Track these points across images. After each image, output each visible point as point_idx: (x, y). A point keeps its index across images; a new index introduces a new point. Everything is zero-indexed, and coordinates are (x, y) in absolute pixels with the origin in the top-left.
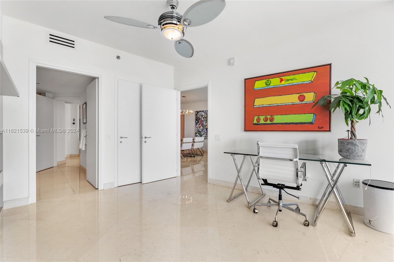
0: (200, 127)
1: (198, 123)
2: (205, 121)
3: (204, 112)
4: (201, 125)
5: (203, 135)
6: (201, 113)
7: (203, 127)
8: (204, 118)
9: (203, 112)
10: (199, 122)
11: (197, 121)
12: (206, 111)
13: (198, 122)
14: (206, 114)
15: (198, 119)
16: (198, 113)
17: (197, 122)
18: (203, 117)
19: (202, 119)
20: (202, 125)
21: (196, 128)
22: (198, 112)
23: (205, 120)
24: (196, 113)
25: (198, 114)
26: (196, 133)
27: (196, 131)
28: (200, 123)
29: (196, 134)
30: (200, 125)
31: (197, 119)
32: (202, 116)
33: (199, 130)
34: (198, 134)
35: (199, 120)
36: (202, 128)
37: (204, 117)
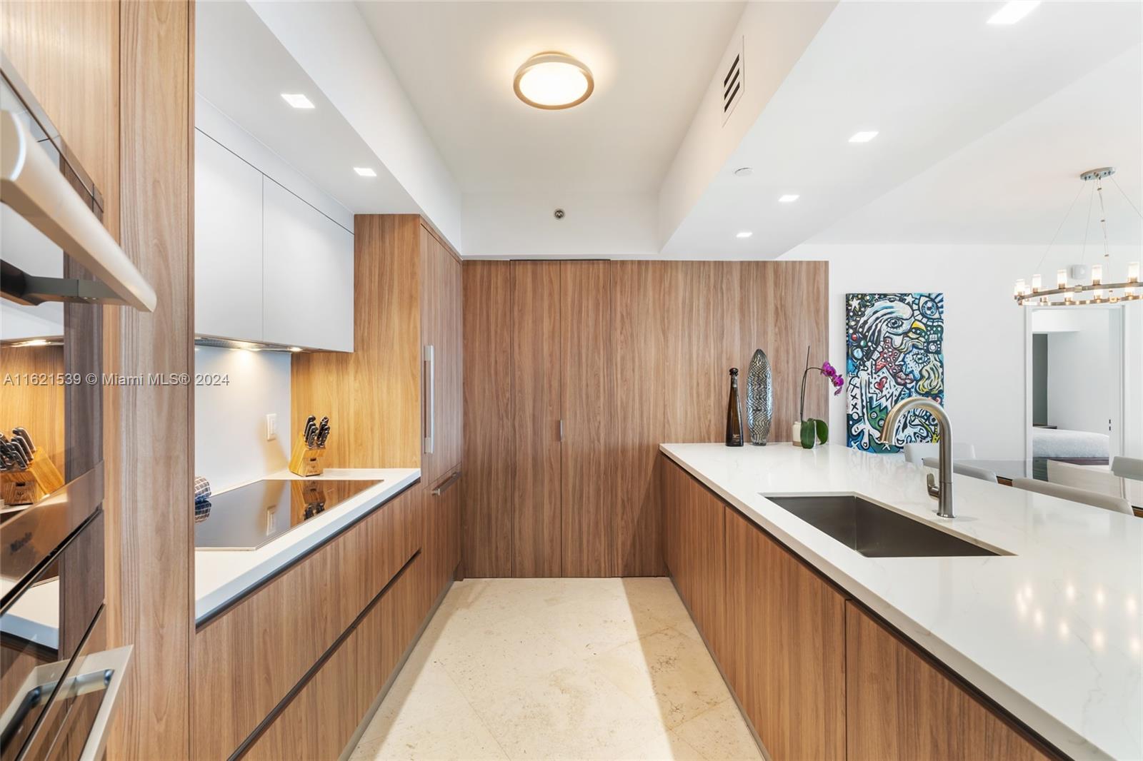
0: (880, 385)
1: (868, 364)
2: (915, 351)
3: (909, 299)
4: (887, 374)
5: (905, 427)
6: (889, 304)
7: (905, 385)
8: (905, 334)
9: (902, 300)
10: (876, 355)
11: (862, 348)
12: (923, 300)
13: (868, 355)
14: (924, 315)
15: (865, 337)
16: (866, 306)
17: (858, 353)
18: (900, 331)
19: (897, 341)
20: (895, 376)
21: (857, 391)
22: (866, 300)
23: (914, 346)
24: (855, 303)
25: (869, 311)
26: (855, 417)
27: (854, 406)
28: (880, 363)
29: (849, 428)
30: (885, 373)
31: (858, 340)
32: (896, 322)
33: (875, 404)
34: (865, 426)
35: (877, 344)
36: (891, 388)
37: (906, 326)
